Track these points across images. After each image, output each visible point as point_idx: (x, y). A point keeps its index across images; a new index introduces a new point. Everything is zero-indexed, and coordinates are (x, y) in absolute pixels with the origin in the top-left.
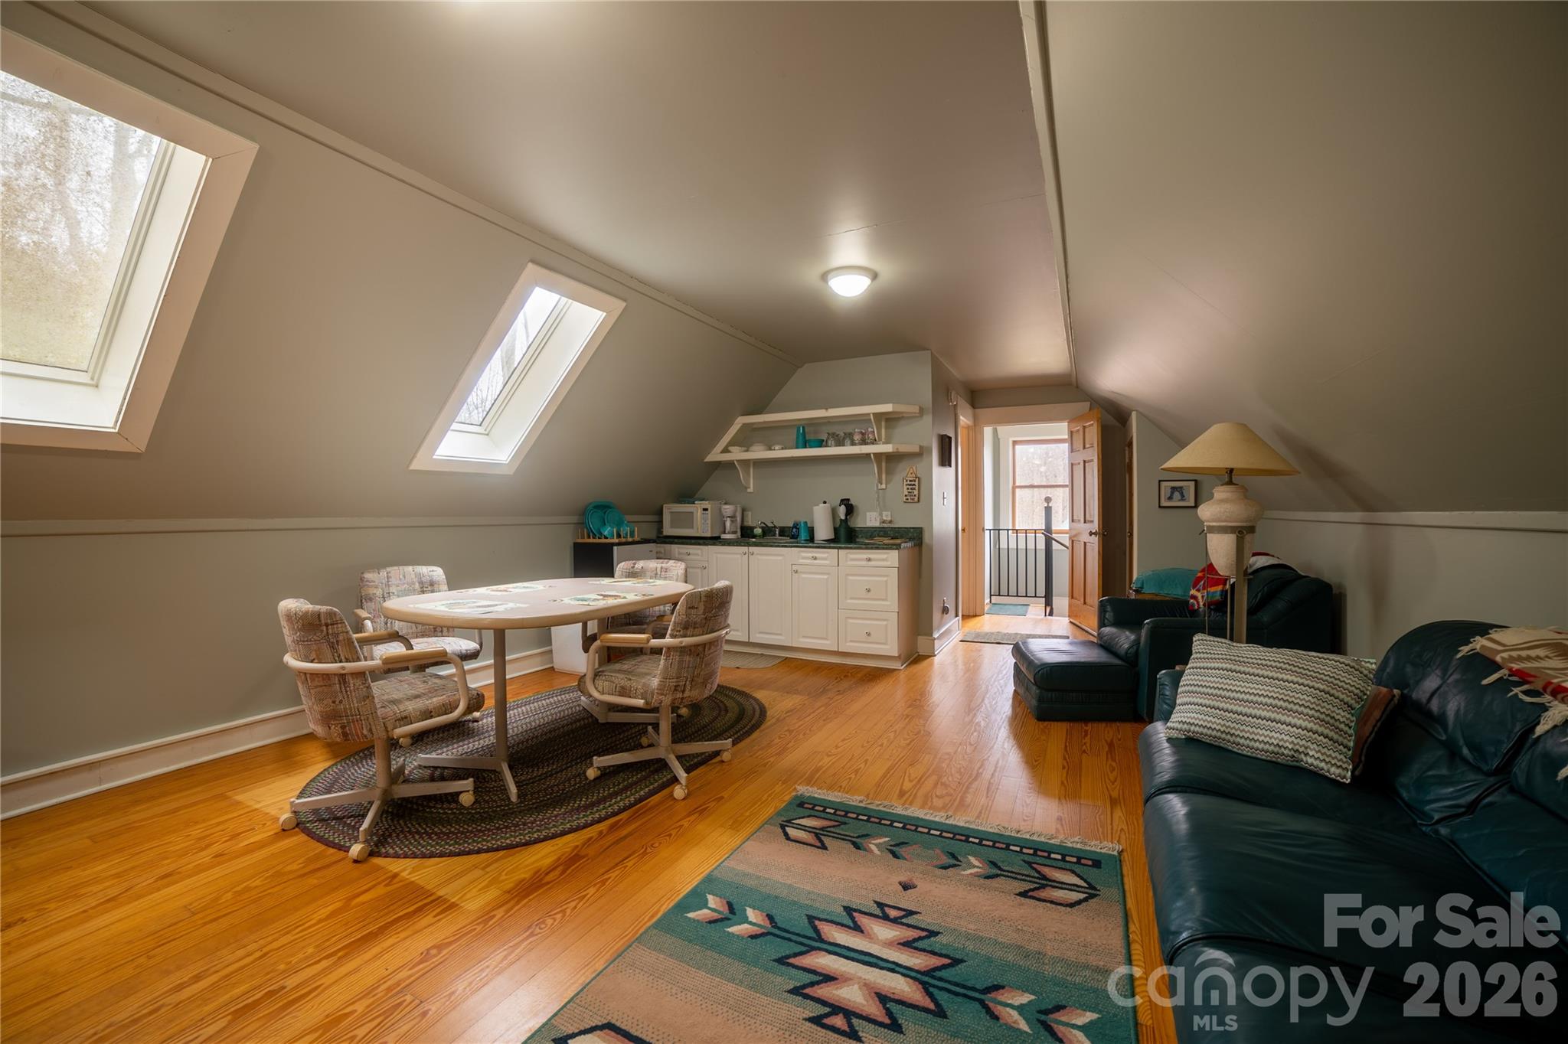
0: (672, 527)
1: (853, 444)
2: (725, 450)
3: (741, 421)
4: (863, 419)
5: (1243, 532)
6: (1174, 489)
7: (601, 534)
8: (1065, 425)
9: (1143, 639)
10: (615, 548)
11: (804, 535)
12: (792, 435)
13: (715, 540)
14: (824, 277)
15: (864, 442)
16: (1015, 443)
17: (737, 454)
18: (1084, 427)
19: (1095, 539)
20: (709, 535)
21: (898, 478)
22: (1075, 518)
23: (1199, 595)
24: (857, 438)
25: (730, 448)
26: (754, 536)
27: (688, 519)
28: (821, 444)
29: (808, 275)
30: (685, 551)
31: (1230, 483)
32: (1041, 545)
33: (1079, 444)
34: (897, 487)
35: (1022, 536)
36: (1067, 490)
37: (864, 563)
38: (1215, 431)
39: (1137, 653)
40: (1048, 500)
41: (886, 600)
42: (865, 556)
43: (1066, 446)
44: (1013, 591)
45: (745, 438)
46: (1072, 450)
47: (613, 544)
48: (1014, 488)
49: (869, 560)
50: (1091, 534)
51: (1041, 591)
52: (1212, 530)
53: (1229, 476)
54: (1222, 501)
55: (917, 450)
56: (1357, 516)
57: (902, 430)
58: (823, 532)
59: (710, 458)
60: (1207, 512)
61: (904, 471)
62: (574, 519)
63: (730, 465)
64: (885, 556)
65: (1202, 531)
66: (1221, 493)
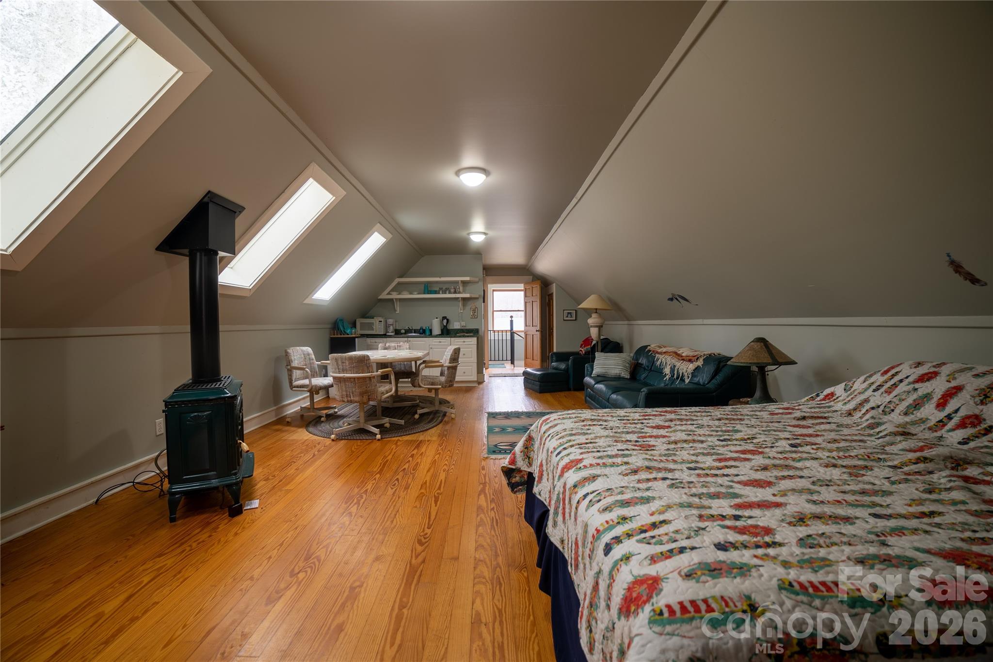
0: (361, 330)
1: (450, 293)
2: (389, 294)
3: (397, 280)
4: (457, 282)
5: (600, 327)
6: (568, 313)
7: (345, 332)
8: (523, 285)
9: (570, 364)
10: (356, 339)
11: (428, 333)
12: (422, 287)
13: (385, 336)
14: (469, 234)
15: (455, 292)
16: (494, 290)
17: (394, 296)
18: (533, 287)
19: (538, 333)
20: (382, 333)
21: (468, 308)
22: (527, 324)
23: (583, 350)
24: (452, 290)
25: (392, 293)
26: (402, 334)
27: (370, 326)
28: (436, 292)
29: (463, 234)
30: (374, 341)
31: (596, 312)
32: (509, 338)
33: (529, 294)
34: (468, 311)
35: (496, 333)
36: (523, 314)
37: (462, 343)
38: (592, 297)
39: (568, 369)
40: (511, 317)
41: (471, 358)
42: (463, 340)
43: (522, 293)
44: (497, 359)
45: (399, 288)
46: (526, 296)
47: (354, 338)
48: (493, 311)
49: (464, 342)
50: (537, 331)
51: (509, 358)
52: (591, 326)
53: (596, 311)
54: (594, 318)
55: (478, 296)
56: (626, 322)
57: (469, 287)
58: (437, 330)
59: (381, 297)
60: (591, 321)
61: (471, 305)
62: (329, 326)
63: (392, 300)
64: (470, 340)
65: (588, 327)
66: (594, 315)
